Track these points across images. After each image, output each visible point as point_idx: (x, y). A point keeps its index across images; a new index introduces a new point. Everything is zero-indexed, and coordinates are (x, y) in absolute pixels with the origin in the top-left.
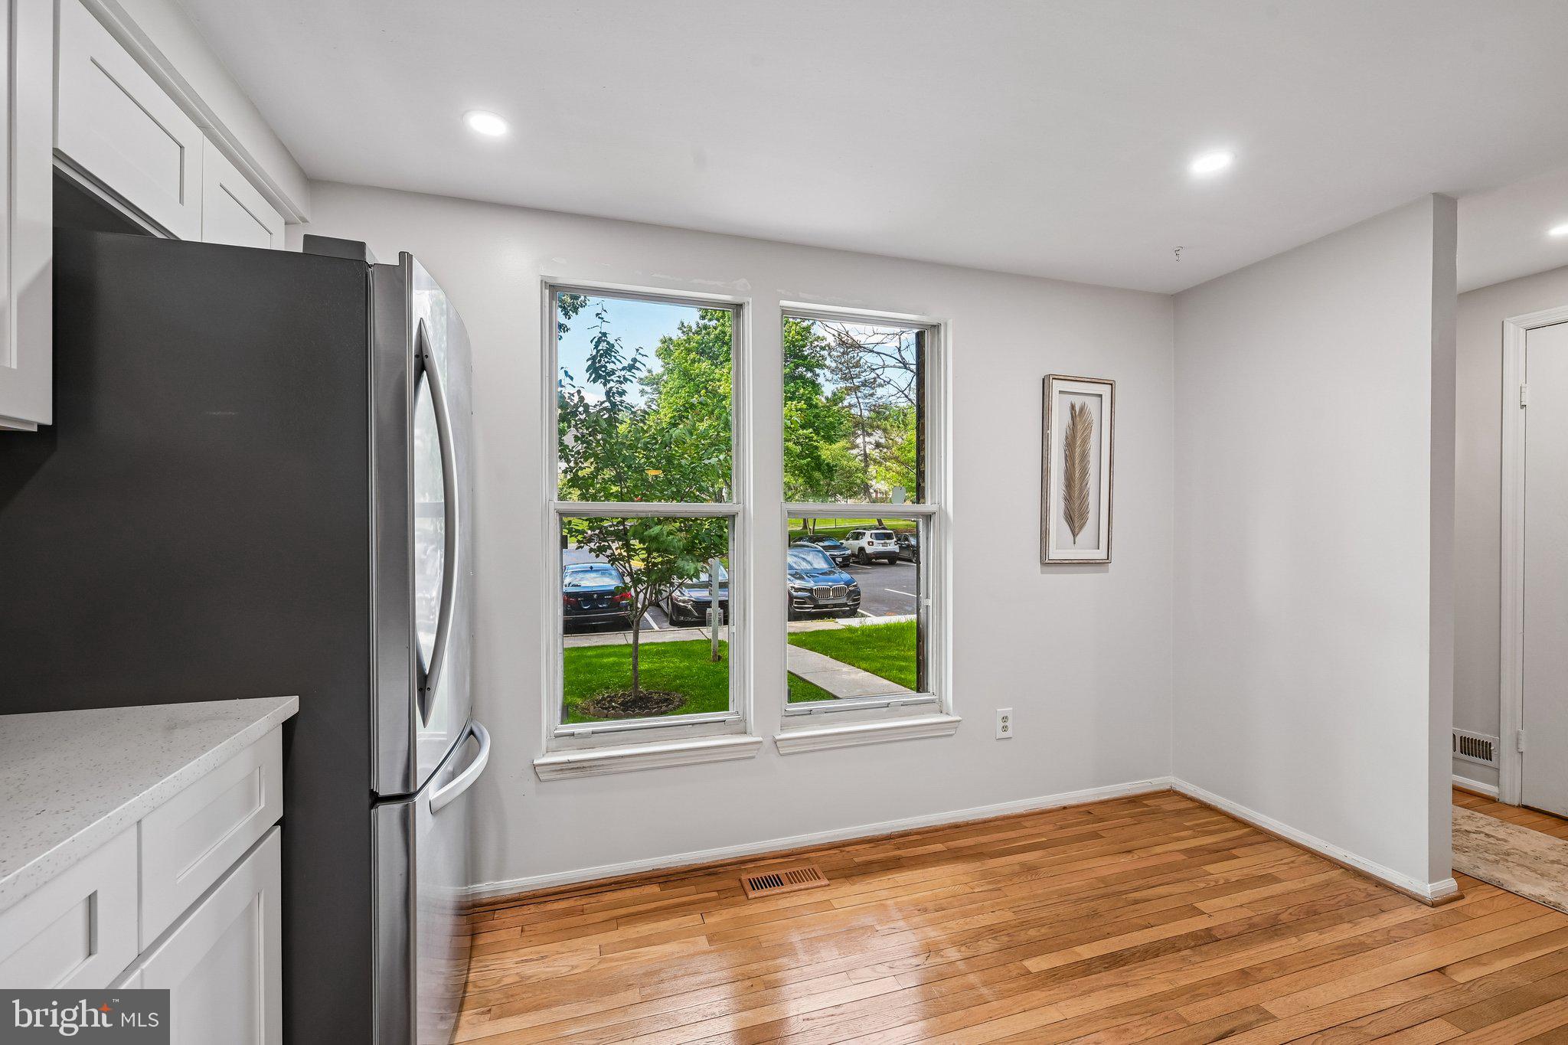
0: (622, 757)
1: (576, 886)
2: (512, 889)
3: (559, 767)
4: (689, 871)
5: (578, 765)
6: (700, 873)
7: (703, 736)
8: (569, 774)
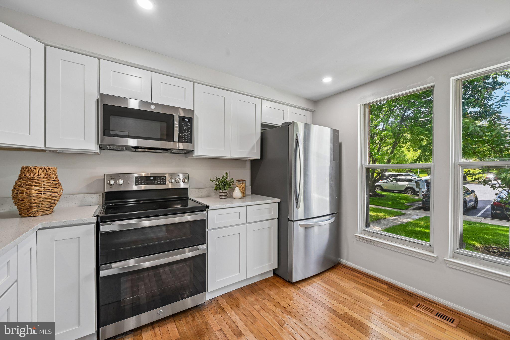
0: (379, 242)
1: (366, 273)
2: (350, 265)
3: (361, 238)
4: (402, 290)
5: (366, 239)
6: (405, 292)
7: (414, 247)
8: (363, 241)
